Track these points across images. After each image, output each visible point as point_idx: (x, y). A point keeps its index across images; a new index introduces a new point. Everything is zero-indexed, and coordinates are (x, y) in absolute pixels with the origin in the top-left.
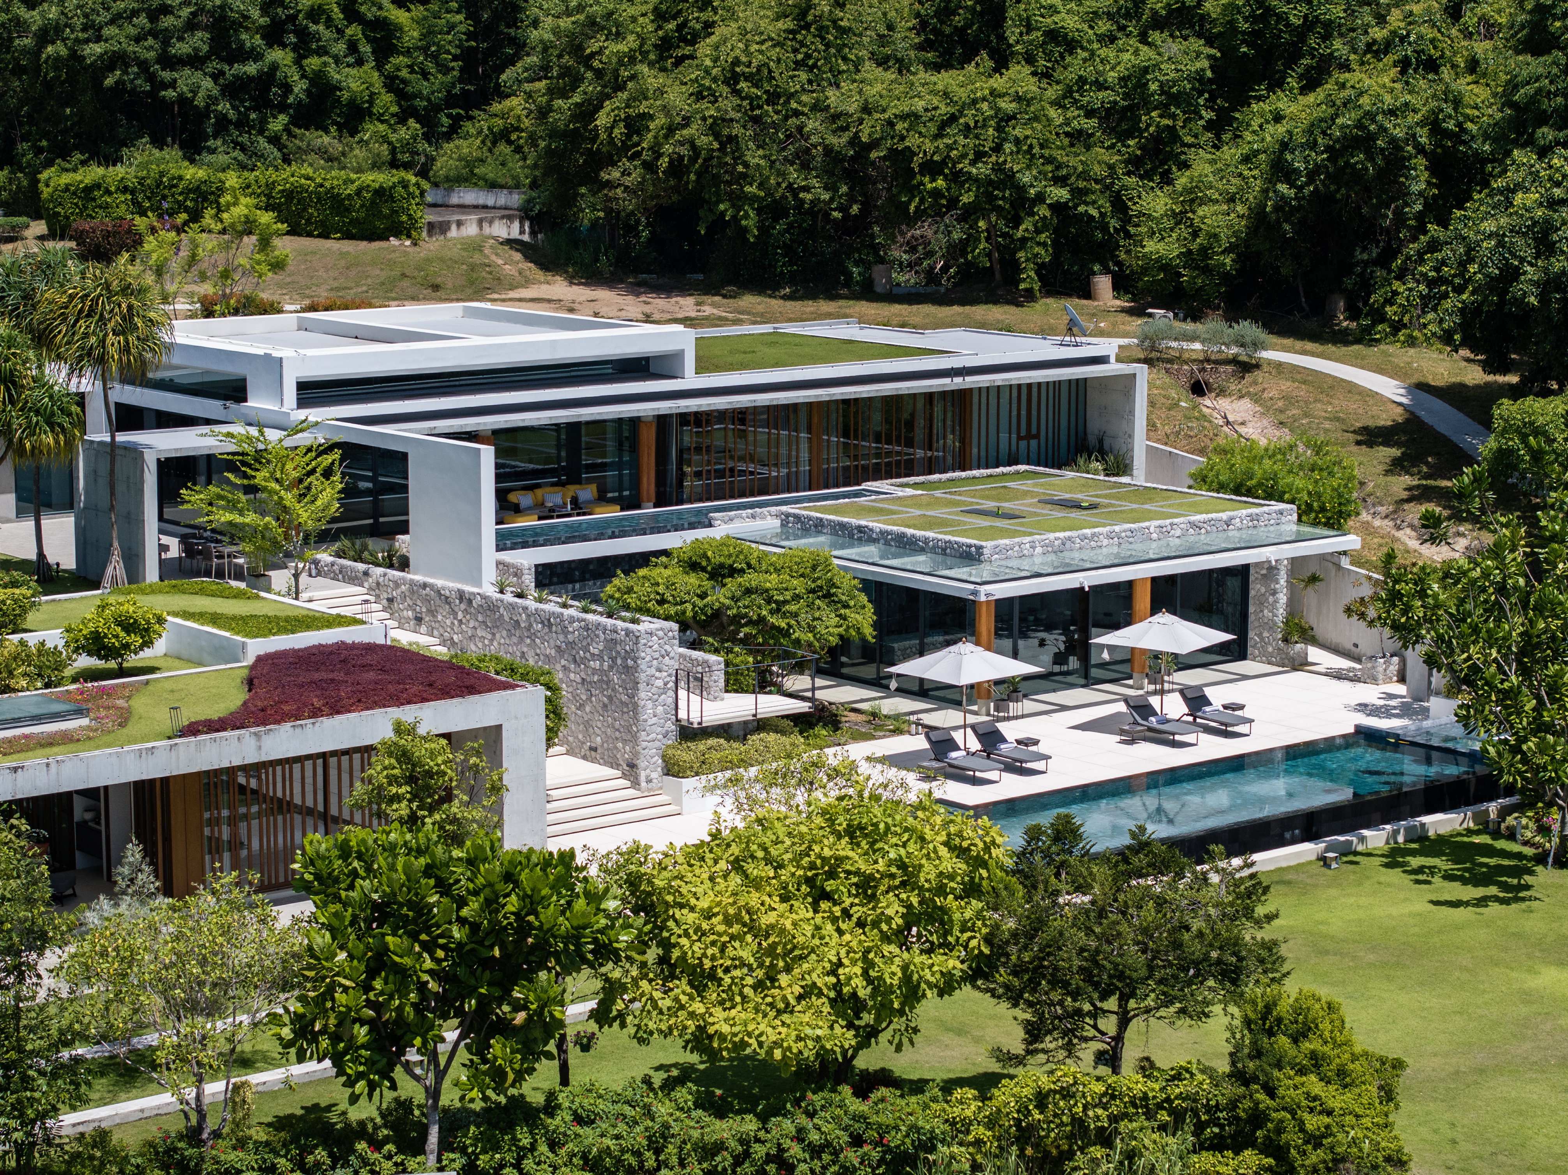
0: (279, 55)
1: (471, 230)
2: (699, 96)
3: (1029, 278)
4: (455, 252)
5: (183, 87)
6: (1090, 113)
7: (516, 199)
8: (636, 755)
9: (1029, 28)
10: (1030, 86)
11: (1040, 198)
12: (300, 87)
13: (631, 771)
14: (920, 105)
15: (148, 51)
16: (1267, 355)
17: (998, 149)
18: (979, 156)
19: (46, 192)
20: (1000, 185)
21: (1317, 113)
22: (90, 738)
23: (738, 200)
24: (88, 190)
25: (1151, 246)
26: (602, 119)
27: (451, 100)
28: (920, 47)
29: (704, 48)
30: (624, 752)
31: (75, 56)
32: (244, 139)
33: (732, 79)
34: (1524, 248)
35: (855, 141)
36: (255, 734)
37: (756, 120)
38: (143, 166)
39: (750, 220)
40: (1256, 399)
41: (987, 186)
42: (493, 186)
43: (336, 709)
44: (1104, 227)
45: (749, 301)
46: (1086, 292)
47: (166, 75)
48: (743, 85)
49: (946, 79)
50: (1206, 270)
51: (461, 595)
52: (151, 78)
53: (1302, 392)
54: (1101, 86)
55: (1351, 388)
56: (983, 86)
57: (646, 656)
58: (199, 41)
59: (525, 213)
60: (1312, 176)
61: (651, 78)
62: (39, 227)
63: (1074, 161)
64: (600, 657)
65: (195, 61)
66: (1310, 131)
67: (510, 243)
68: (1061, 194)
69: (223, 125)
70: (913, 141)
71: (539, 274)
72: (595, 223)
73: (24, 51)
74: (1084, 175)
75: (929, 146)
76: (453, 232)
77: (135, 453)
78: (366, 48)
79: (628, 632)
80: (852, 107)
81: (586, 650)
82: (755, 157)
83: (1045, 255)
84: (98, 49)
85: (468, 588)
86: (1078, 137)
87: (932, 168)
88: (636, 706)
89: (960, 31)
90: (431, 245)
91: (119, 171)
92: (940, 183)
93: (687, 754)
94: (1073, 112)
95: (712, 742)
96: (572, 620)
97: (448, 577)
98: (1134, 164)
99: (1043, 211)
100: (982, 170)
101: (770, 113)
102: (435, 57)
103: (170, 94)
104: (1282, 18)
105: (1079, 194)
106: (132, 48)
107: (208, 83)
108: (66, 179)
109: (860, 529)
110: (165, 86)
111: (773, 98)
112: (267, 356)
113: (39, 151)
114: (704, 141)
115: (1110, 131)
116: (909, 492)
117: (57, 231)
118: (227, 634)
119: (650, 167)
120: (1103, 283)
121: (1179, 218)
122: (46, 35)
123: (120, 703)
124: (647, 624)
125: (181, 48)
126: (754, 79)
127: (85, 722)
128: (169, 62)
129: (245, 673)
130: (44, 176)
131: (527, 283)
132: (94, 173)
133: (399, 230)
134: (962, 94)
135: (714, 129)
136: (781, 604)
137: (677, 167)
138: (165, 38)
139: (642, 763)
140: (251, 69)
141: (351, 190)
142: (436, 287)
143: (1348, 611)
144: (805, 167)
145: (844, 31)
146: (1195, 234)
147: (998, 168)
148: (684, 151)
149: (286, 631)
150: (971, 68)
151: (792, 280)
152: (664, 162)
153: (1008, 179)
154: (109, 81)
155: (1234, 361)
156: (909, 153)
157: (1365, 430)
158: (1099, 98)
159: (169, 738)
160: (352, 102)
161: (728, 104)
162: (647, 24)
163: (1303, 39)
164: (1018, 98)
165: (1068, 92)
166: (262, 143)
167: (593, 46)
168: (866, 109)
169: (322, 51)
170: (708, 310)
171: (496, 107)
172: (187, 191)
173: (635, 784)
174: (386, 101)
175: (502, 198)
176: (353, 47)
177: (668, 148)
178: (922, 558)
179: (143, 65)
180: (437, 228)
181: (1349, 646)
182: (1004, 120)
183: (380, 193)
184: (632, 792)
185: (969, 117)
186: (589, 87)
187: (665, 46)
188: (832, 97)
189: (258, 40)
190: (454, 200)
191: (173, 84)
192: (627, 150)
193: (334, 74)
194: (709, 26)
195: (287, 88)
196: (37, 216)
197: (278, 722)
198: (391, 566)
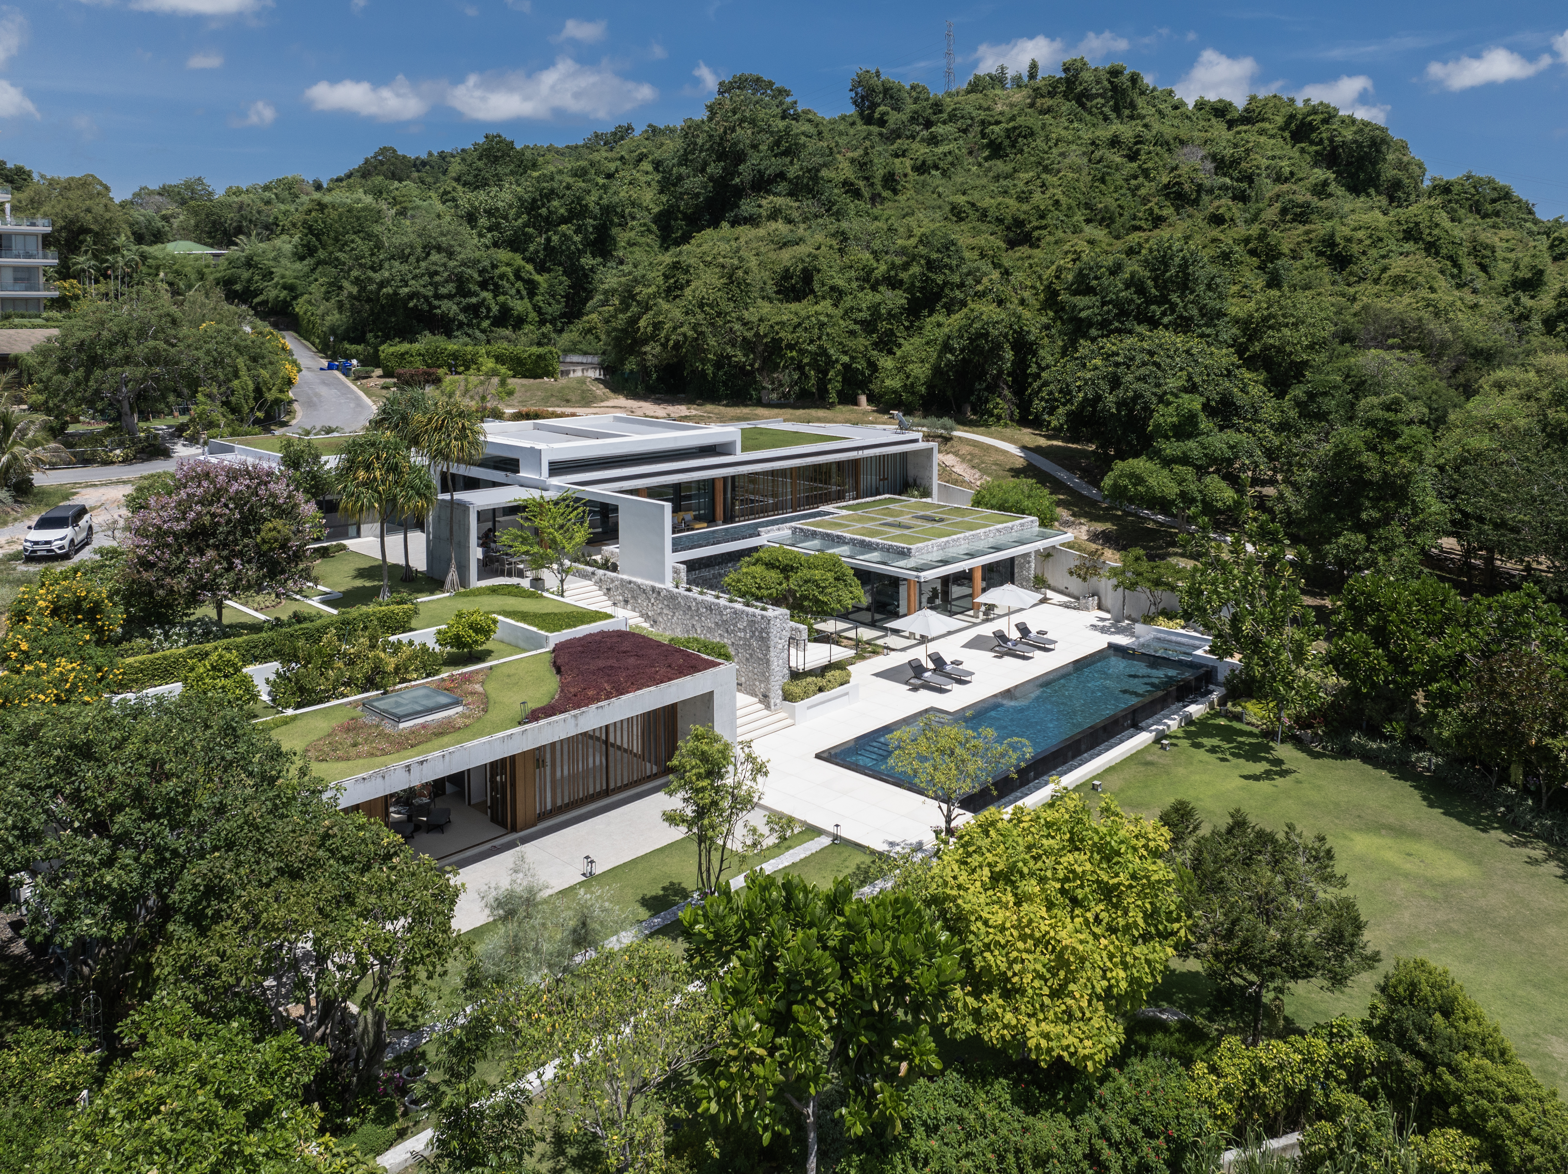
0: (487, 295)
1: (579, 374)
2: (687, 313)
3: (833, 397)
4: (574, 384)
5: (444, 308)
6: (856, 322)
7: (596, 360)
8: (769, 690)
9: (823, 285)
10: (831, 310)
11: (837, 361)
12: (495, 309)
13: (765, 699)
14: (785, 318)
15: (429, 292)
16: (956, 433)
17: (820, 338)
18: (812, 341)
19: (382, 356)
20: (820, 355)
21: (964, 322)
22: (467, 726)
23: (704, 361)
24: (403, 355)
25: (888, 382)
26: (642, 323)
27: (563, 315)
28: (777, 293)
29: (688, 291)
30: (761, 688)
31: (396, 294)
32: (470, 332)
33: (701, 306)
34: (1105, 386)
35: (757, 334)
36: (575, 716)
37: (712, 324)
38: (429, 343)
39: (710, 370)
40: (956, 454)
41: (814, 356)
42: (585, 353)
43: (621, 692)
44: (863, 374)
45: (709, 407)
46: (856, 403)
47: (436, 303)
48: (706, 308)
49: (794, 306)
50: (913, 393)
51: (653, 589)
52: (430, 304)
53: (976, 451)
54: (860, 311)
55: (997, 449)
56: (812, 310)
57: (774, 631)
58: (451, 288)
59: (602, 367)
60: (962, 351)
61: (665, 306)
62: (379, 372)
63: (851, 343)
64: (744, 630)
65: (450, 297)
66: (959, 330)
67: (596, 379)
68: (846, 359)
69: (461, 325)
70: (782, 334)
71: (612, 395)
72: (632, 371)
73: (371, 292)
74: (855, 351)
75: (790, 337)
76: (572, 375)
77: (464, 507)
78: (524, 293)
79: (763, 617)
80: (754, 319)
81: (735, 625)
82: (712, 341)
83: (839, 386)
84: (406, 290)
85: (658, 585)
86: (852, 333)
87: (791, 347)
88: (768, 661)
89: (793, 286)
90: (563, 381)
91: (417, 346)
92: (794, 353)
93: (796, 688)
94: (849, 322)
95: (810, 679)
96: (726, 608)
97: (643, 577)
98: (875, 345)
99: (839, 367)
100: (812, 348)
101: (720, 322)
102: (553, 296)
103: (438, 311)
104: (933, 281)
105: (852, 358)
106: (422, 290)
107: (455, 307)
108: (392, 349)
109: (838, 537)
110: (436, 308)
111: (719, 314)
112: (532, 449)
113: (376, 337)
114: (690, 333)
115: (865, 331)
116: (844, 512)
117: (387, 374)
118: (534, 629)
119: (664, 346)
120: (863, 399)
121: (900, 370)
122: (382, 285)
123: (478, 688)
124: (773, 612)
125: (443, 291)
126: (711, 306)
127: (460, 709)
128: (438, 297)
129: (549, 658)
130: (381, 348)
131: (607, 399)
132: (405, 347)
133: (549, 373)
134: (803, 313)
135: (694, 328)
136: (825, 588)
137: (677, 346)
138: (436, 286)
139: (772, 695)
140: (474, 300)
141: (526, 355)
142: (568, 401)
143: (1071, 573)
144: (733, 346)
145: (748, 285)
146: (908, 377)
147: (820, 347)
148: (681, 338)
149: (569, 626)
150: (805, 302)
151: (726, 397)
152: (671, 343)
153: (823, 352)
154: (411, 305)
155: (941, 436)
156: (781, 339)
157: (1011, 470)
158: (861, 316)
159: (520, 723)
160: (518, 316)
161: (700, 316)
162: (660, 280)
163: (942, 289)
164: (827, 315)
165: (846, 313)
166: (478, 333)
167: (637, 290)
168: (761, 320)
169: (505, 293)
170: (694, 412)
171: (585, 318)
172: (449, 355)
173: (768, 707)
174: (533, 316)
175: (589, 359)
176: (518, 291)
177: (673, 337)
178: (876, 554)
179: (426, 298)
180: (565, 373)
181: (1062, 588)
182: (822, 325)
183: (539, 356)
184: (766, 712)
185: (806, 324)
186: (634, 309)
187: (669, 290)
188: (746, 314)
189: (477, 288)
190: (568, 360)
191: (439, 307)
192: (653, 337)
193: (511, 303)
194: (688, 282)
195: (489, 309)
196: (378, 366)
197: (587, 705)
198: (607, 569)
